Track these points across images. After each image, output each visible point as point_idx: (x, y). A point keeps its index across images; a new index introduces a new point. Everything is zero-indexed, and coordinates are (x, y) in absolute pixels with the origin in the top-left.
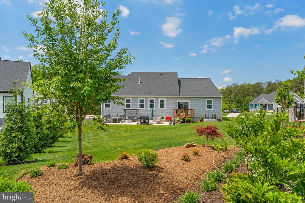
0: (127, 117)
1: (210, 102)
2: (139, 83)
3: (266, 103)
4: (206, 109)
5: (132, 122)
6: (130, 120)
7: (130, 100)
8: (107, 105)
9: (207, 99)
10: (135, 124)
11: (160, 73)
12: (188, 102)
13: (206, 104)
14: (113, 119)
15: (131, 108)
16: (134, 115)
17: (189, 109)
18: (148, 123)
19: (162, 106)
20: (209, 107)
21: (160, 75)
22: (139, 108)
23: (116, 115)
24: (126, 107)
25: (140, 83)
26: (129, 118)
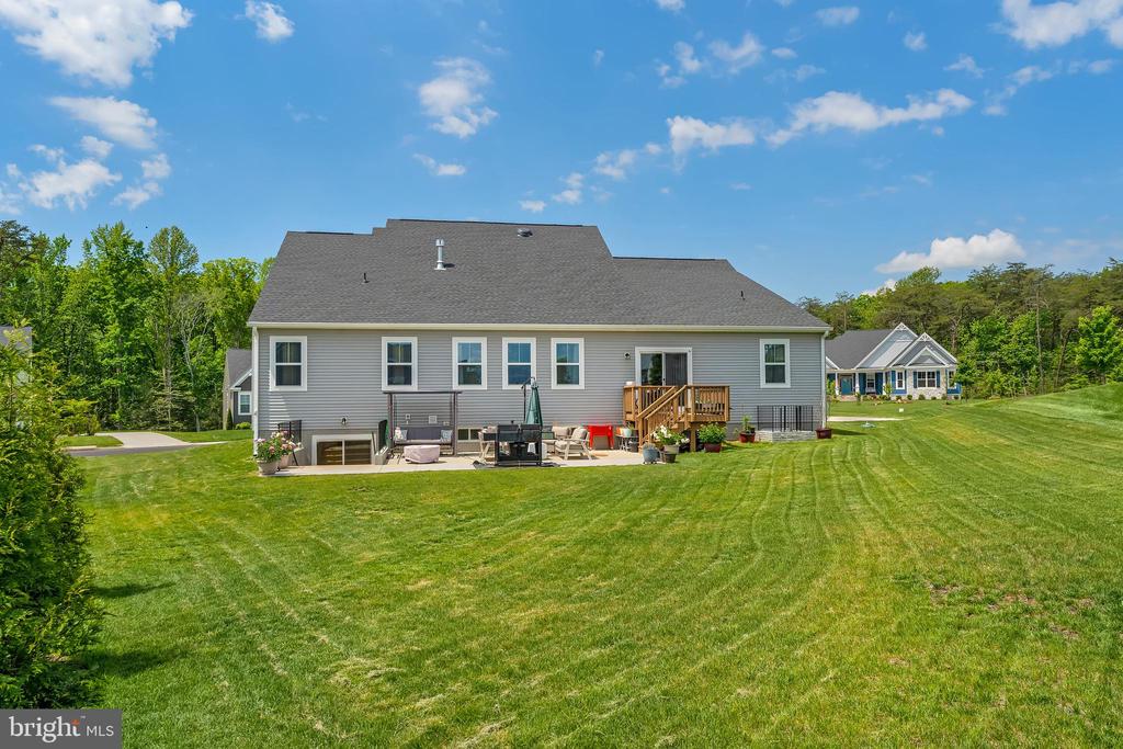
0: (399, 434)
1: (775, 352)
2: (439, 267)
3: (832, 371)
4: (763, 384)
5: (441, 455)
6: (430, 448)
7: (408, 347)
8: (285, 375)
9: (763, 342)
10: (461, 464)
11: (527, 230)
12: (685, 355)
13: (763, 364)
14: (322, 446)
15: (414, 387)
16: (433, 420)
17: (690, 383)
18: (536, 458)
19: (566, 375)
20: (775, 374)
21: (526, 234)
22: (456, 386)
23: (336, 423)
24: (390, 383)
25: (445, 266)
26: (414, 434)
